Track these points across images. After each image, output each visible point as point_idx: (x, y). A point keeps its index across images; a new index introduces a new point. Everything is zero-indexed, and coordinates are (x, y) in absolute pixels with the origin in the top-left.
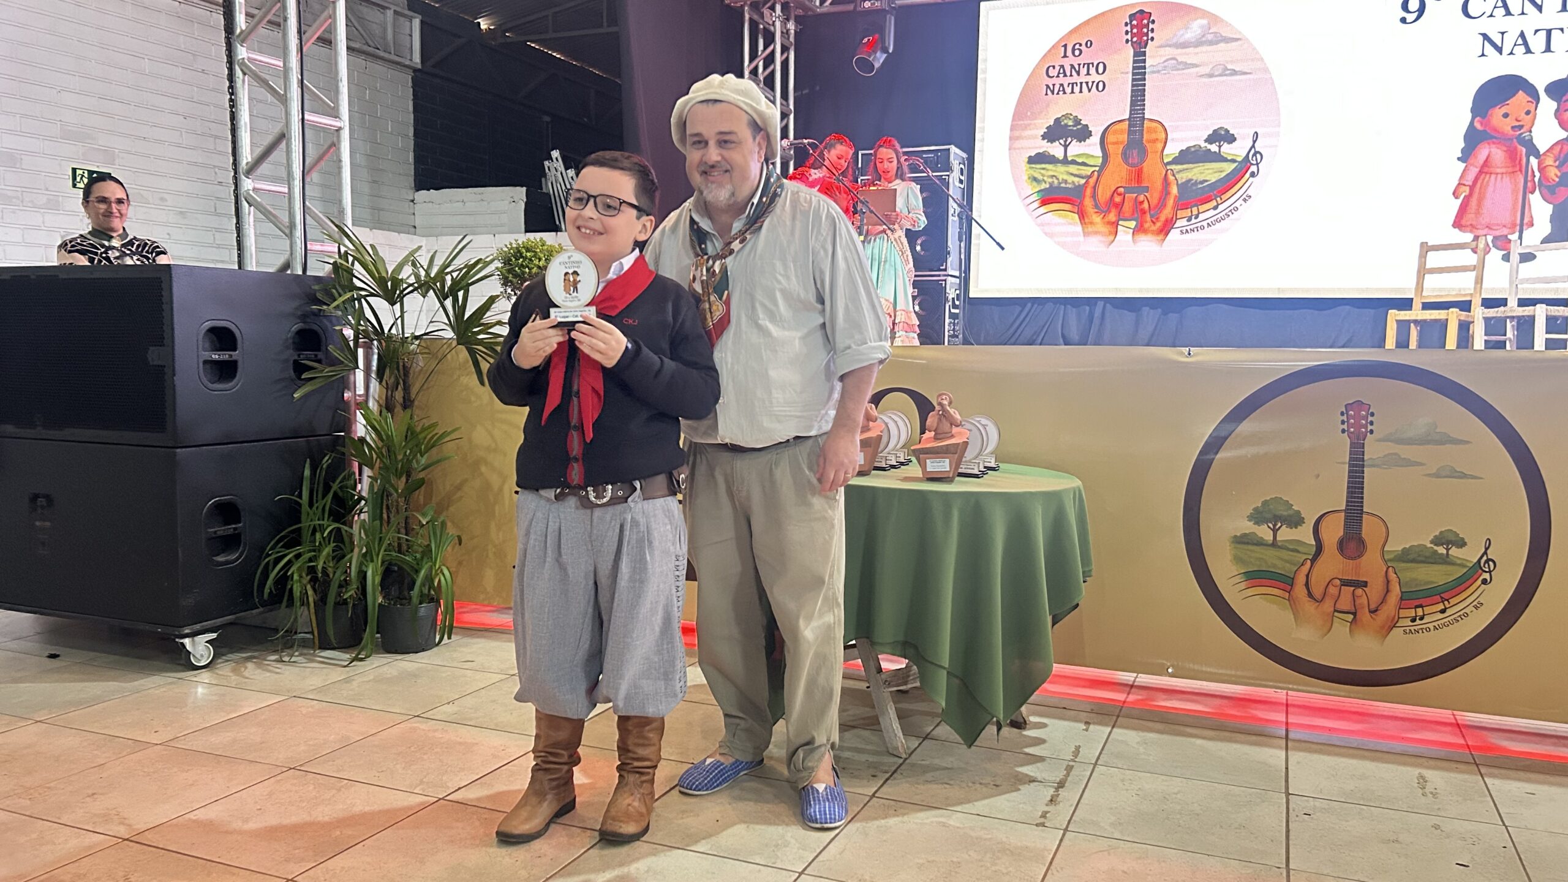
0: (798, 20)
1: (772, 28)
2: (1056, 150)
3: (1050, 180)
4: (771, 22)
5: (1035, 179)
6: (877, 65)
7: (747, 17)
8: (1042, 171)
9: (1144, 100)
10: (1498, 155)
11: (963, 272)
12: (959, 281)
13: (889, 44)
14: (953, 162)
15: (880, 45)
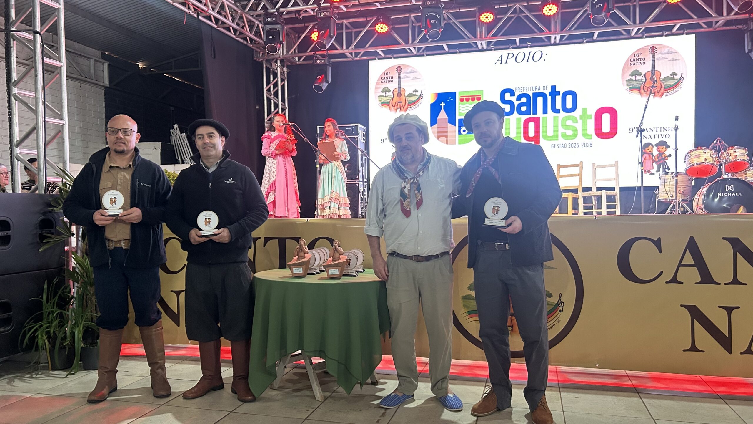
0: (288, 67)
1: (276, 71)
4: (276, 68)
6: (324, 88)
7: (264, 66)
11: (367, 179)
12: (366, 184)
13: (329, 79)
14: (359, 131)
15: (325, 80)
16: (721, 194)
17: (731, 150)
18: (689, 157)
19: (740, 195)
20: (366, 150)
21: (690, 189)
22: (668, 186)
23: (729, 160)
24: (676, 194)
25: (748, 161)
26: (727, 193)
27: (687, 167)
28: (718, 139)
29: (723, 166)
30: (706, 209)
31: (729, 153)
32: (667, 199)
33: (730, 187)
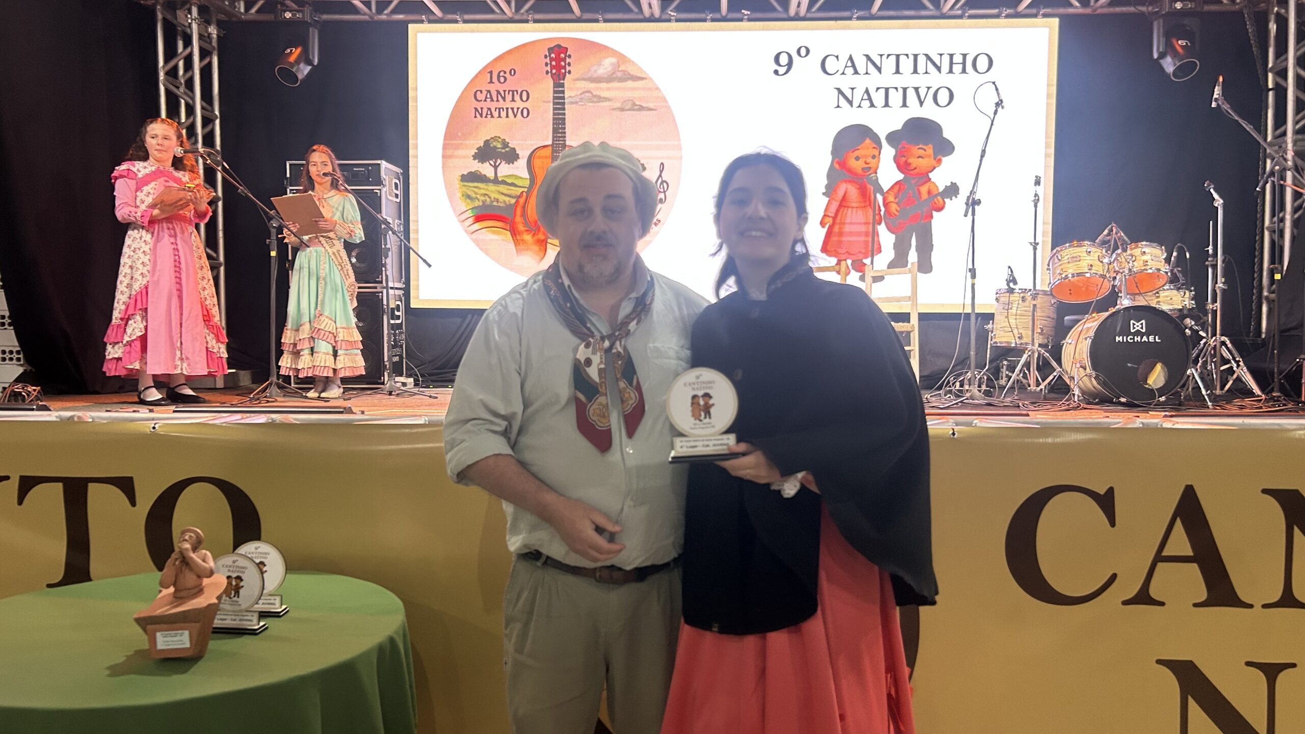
1: (188, 30)
2: (487, 169)
3: (483, 198)
4: (187, 24)
5: (469, 197)
6: (301, 77)
7: (160, 16)
8: (475, 190)
9: (564, 128)
10: (853, 192)
11: (404, 283)
12: (401, 292)
13: (313, 57)
14: (384, 177)
15: (304, 57)
16: (1121, 337)
17: (1135, 248)
18: (1059, 260)
19: (1157, 340)
20: (401, 220)
21: (1053, 323)
22: (1014, 317)
23: (1135, 270)
24: (1033, 335)
25: (1167, 273)
26: (1132, 337)
27: (1054, 279)
28: (1112, 227)
29: (1121, 280)
30: (1095, 367)
31: (1132, 256)
32: (1011, 343)
33: (1138, 324)
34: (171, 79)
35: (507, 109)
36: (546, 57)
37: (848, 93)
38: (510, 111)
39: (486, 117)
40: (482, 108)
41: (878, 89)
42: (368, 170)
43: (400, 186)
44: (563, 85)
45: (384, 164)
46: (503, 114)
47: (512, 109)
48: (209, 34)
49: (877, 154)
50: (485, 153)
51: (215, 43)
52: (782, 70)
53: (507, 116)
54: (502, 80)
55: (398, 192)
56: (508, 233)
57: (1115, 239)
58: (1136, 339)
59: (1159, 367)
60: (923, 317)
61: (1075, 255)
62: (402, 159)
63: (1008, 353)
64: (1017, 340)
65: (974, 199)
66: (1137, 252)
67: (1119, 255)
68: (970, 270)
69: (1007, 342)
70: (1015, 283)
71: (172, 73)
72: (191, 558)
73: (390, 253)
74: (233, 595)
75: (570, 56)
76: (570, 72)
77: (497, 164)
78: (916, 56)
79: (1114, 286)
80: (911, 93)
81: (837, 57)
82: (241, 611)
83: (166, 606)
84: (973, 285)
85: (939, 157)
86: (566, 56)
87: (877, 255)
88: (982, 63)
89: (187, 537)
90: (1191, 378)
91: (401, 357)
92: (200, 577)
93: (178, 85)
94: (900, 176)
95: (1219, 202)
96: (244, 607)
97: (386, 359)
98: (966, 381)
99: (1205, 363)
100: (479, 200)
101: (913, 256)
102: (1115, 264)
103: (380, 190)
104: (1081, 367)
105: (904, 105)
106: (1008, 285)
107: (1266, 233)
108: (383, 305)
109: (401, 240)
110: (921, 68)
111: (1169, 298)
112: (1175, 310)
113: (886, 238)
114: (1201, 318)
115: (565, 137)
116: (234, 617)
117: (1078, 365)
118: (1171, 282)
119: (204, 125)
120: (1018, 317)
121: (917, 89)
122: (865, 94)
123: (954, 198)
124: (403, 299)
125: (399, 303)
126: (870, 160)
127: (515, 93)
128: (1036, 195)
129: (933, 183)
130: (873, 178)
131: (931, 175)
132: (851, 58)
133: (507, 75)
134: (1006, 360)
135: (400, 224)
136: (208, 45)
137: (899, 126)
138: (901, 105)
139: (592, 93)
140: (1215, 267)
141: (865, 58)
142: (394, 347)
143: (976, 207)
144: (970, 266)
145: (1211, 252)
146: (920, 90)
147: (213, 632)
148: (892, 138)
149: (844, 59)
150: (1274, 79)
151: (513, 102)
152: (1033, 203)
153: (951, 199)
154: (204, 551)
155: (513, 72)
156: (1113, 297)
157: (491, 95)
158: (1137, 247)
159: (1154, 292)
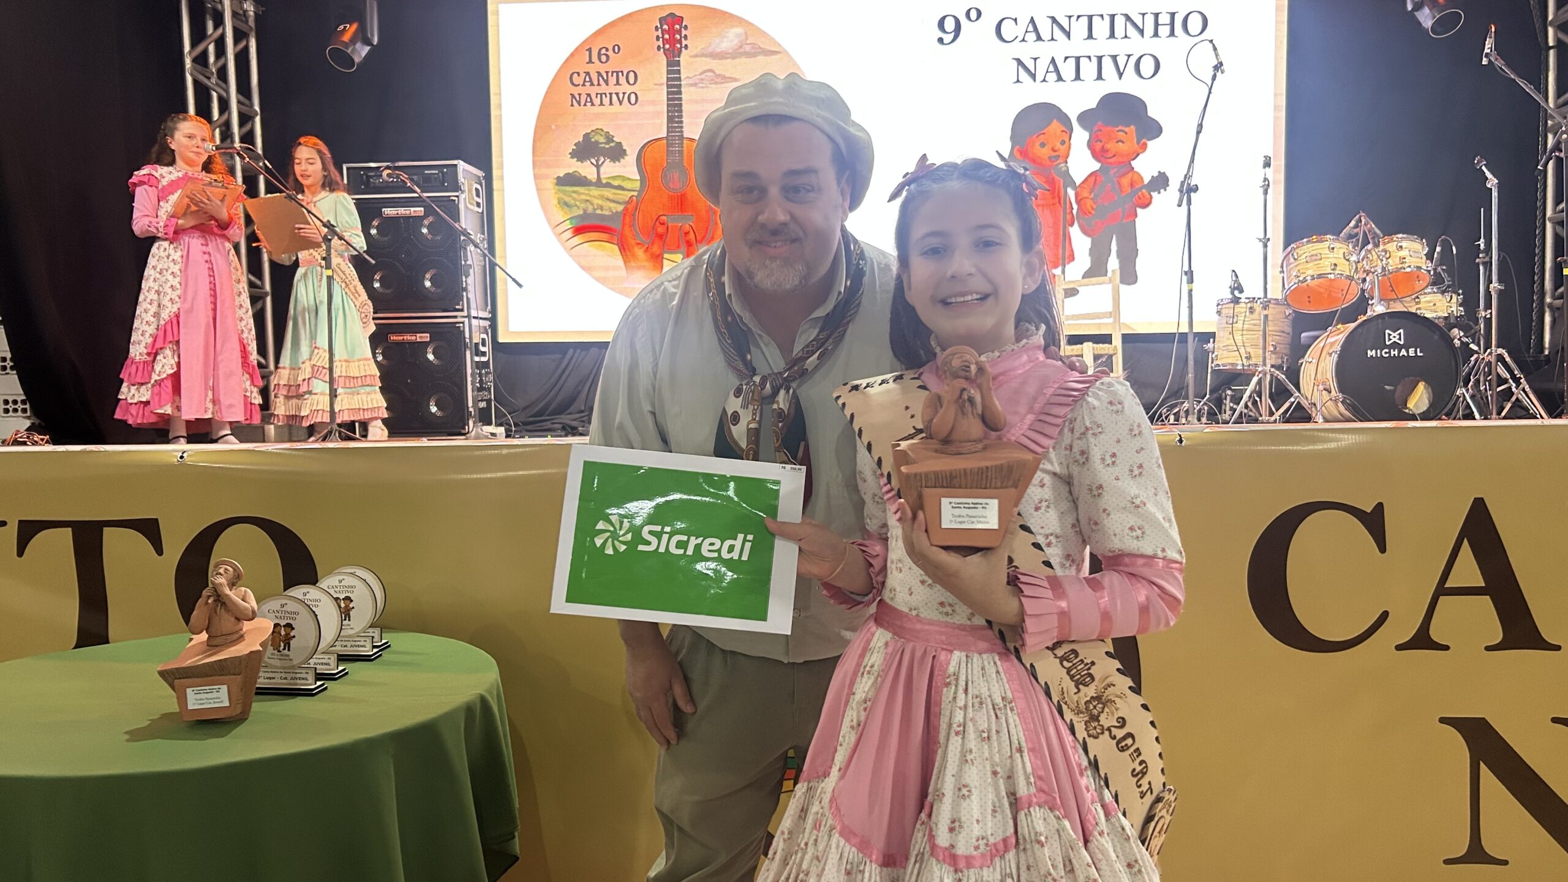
2: (587, 170)
3: (583, 205)
5: (566, 204)
6: (358, 59)
8: (574, 195)
9: (681, 116)
11: (490, 312)
12: (487, 323)
13: (373, 35)
14: (463, 180)
15: (360, 36)
16: (1374, 351)
17: (1388, 242)
18: (1295, 259)
19: (1419, 354)
20: (484, 234)
21: (1288, 340)
22: (1241, 332)
23: (1390, 268)
24: (1264, 353)
25: (1429, 271)
26: (1387, 350)
27: (1288, 284)
28: (1360, 217)
29: (1372, 283)
30: (1341, 389)
31: (1386, 252)
32: (1237, 365)
33: (1395, 334)
34: (199, 67)
35: (611, 94)
36: (657, 28)
37: (1030, 65)
38: (614, 97)
39: (585, 105)
40: (580, 95)
41: (1066, 58)
42: (443, 172)
43: (483, 193)
44: (678, 63)
45: (462, 165)
46: (606, 100)
47: (617, 94)
48: (245, 11)
49: (1067, 140)
50: (586, 150)
51: (252, 22)
52: (948, 38)
53: (611, 104)
54: (604, 58)
55: (480, 200)
56: (616, 248)
57: (1365, 232)
58: (1392, 353)
59: (1421, 386)
60: (1127, 338)
61: (1314, 253)
62: (483, 158)
63: (1233, 378)
64: (1245, 361)
65: (1189, 184)
66: (1392, 247)
67: (1370, 251)
68: (1186, 273)
69: (1232, 364)
70: (1241, 291)
71: (201, 60)
72: (227, 595)
73: (471, 271)
74: (282, 647)
75: (686, 27)
76: (686, 47)
77: (600, 163)
78: (1112, 17)
79: (1363, 291)
80: (1107, 63)
81: (1015, 20)
82: (293, 667)
83: (198, 655)
84: (1190, 291)
85: (1144, 140)
86: (681, 27)
87: (1068, 263)
88: (1195, 24)
89: (221, 571)
90: (1461, 399)
91: (489, 401)
92: (238, 619)
93: (208, 75)
94: (1096, 166)
95: (1492, 182)
96: (295, 662)
97: (470, 404)
98: (1182, 414)
99: (1478, 381)
100: (578, 208)
101: (1113, 263)
102: (1365, 262)
103: (457, 196)
104: (1325, 389)
105: (1100, 77)
106: (1232, 293)
107: (1549, 226)
108: (465, 338)
109: (485, 255)
110: (1119, 31)
111: (1432, 304)
112: (1439, 318)
113: (1081, 242)
114: (1472, 328)
115: (682, 127)
116: (284, 675)
117: (1321, 387)
118: (1434, 284)
119: (242, 124)
120: (1245, 332)
121: (1114, 58)
122: (1051, 65)
123: (1162, 191)
124: (489, 331)
125: (484, 336)
126: (1058, 145)
127: (620, 74)
128: (1265, 179)
129: (1137, 173)
130: (1063, 169)
131: (1134, 163)
132: (1032, 20)
133: (610, 53)
134: (1231, 389)
135: (484, 239)
136: (244, 25)
137: (1093, 104)
138: (1096, 77)
139: (714, 72)
140: (1488, 265)
141: (1050, 21)
142: (481, 389)
143: (1192, 194)
144: (1186, 268)
145: (1482, 246)
146: (1118, 58)
147: (257, 694)
148: (1085, 118)
149: (1024, 22)
150: (1556, 35)
151: (618, 86)
152: (1261, 190)
153: (1159, 193)
154: (243, 589)
155: (617, 49)
156: (1362, 303)
157: (590, 78)
158: (1392, 241)
159: (1413, 297)
